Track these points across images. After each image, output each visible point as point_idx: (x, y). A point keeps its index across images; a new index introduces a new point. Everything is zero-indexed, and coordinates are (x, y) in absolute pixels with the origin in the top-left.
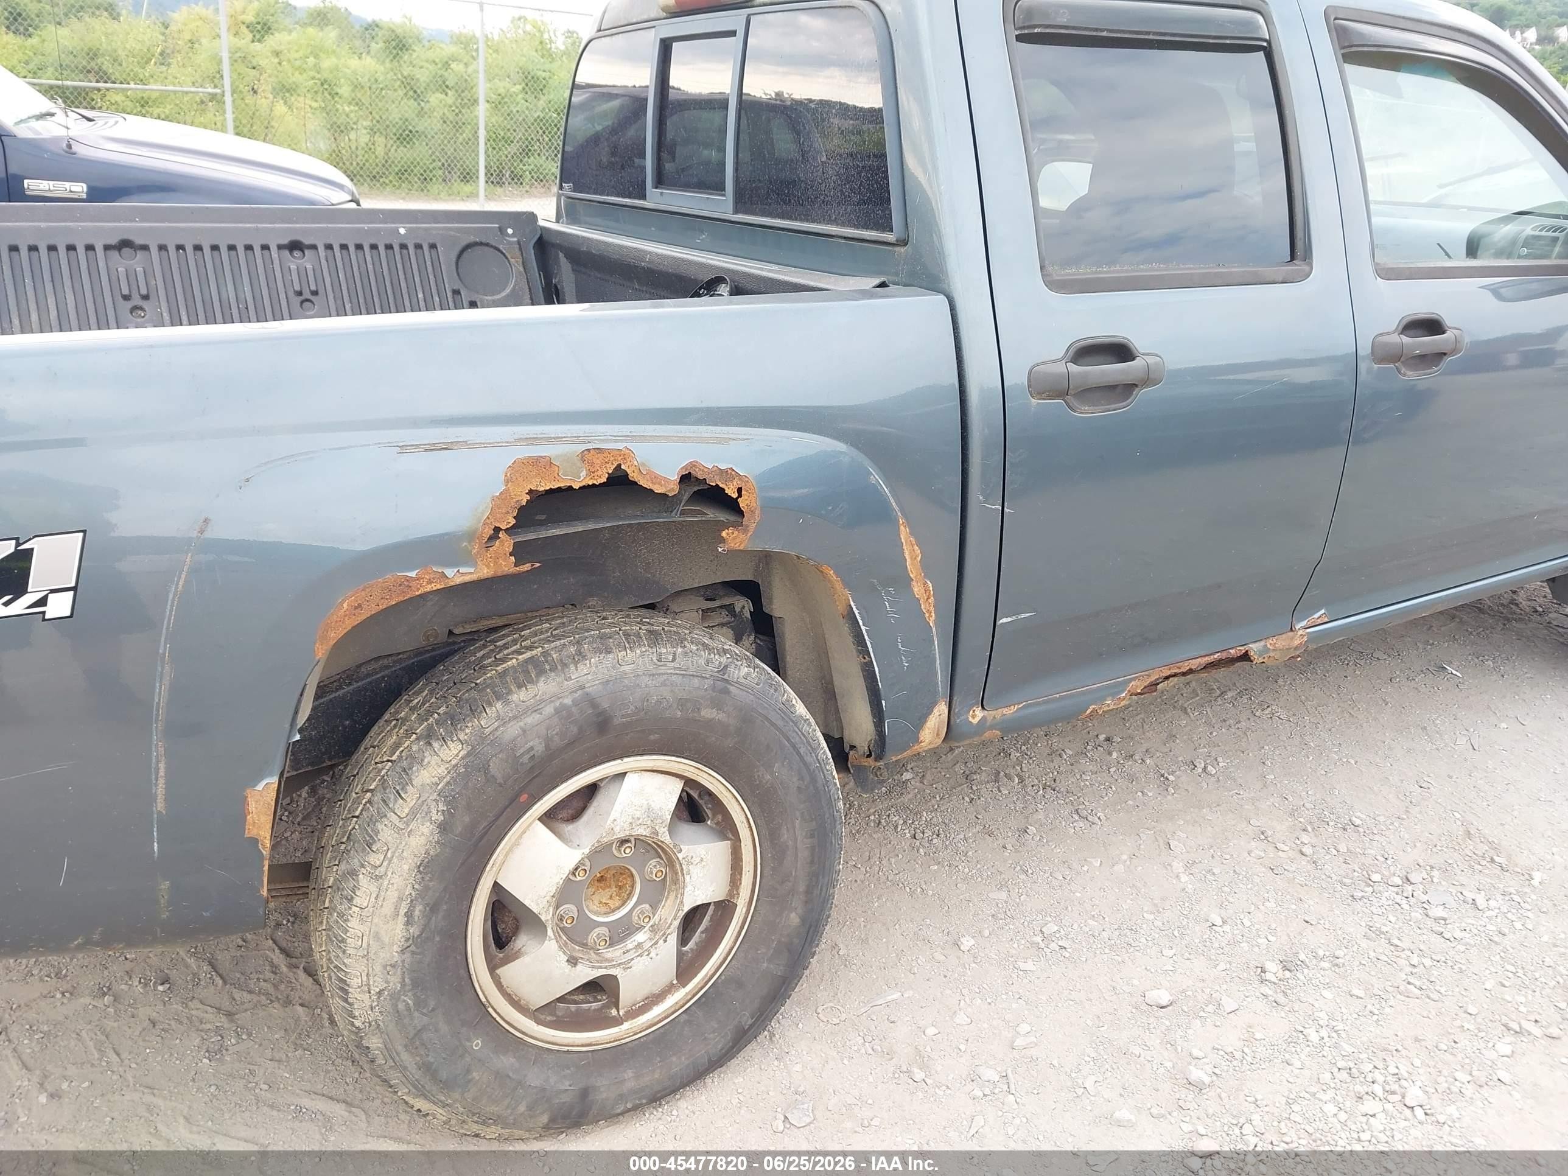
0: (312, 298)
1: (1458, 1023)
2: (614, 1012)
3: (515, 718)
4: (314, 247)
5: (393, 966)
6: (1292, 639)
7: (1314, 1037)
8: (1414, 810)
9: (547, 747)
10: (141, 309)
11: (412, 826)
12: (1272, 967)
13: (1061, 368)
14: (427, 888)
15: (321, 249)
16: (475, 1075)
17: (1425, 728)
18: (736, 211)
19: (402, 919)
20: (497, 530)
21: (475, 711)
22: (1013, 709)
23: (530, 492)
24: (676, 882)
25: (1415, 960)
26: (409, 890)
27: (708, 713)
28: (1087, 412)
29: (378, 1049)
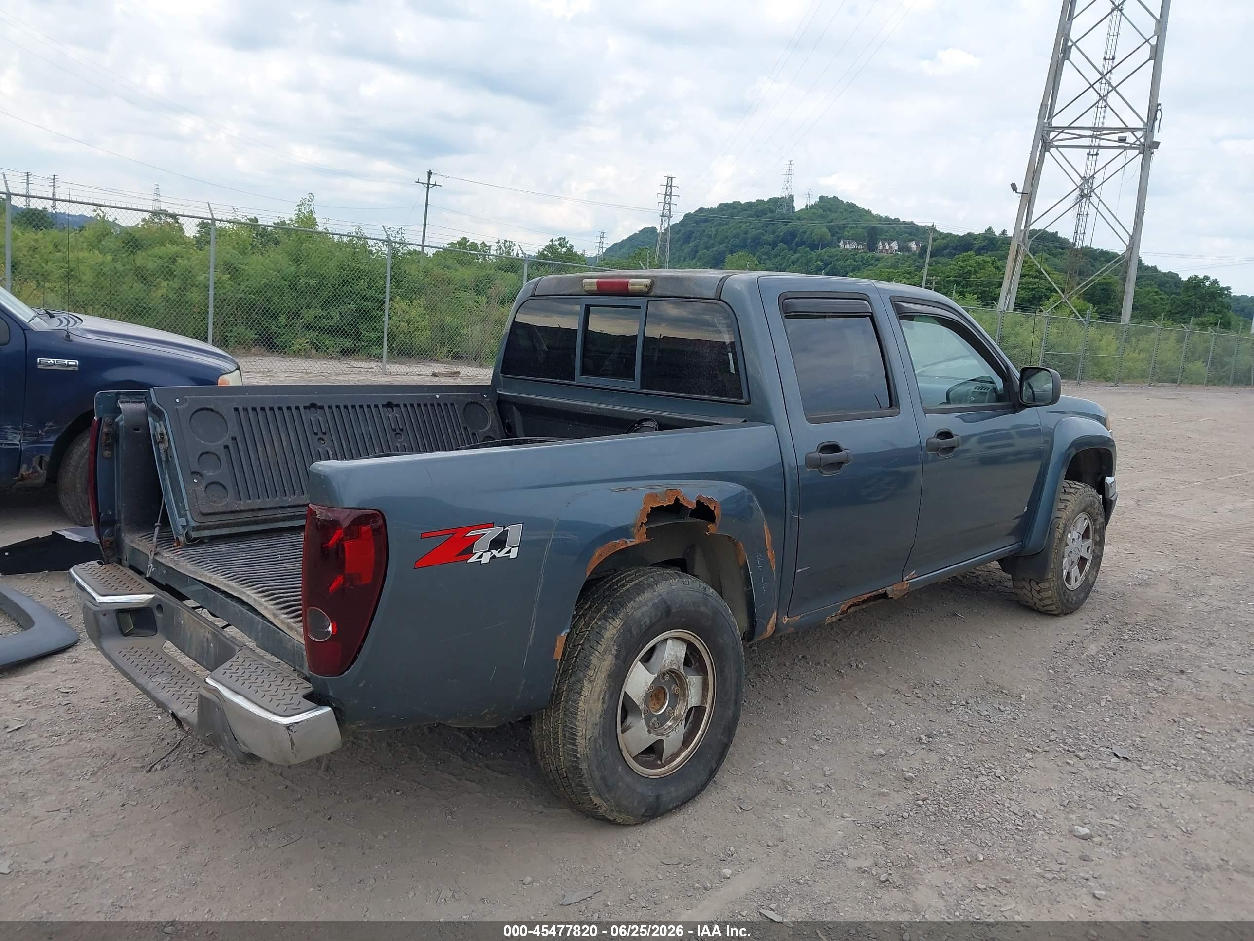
0: (400, 432)
1: (1007, 750)
2: (659, 762)
3: (639, 608)
4: (398, 406)
5: (596, 725)
6: (903, 585)
7: (950, 759)
8: (962, 676)
9: (651, 622)
10: (323, 440)
11: (605, 657)
12: (924, 738)
13: (817, 455)
14: (610, 686)
15: (402, 406)
16: (620, 784)
17: (955, 641)
18: (642, 388)
19: (601, 701)
20: (642, 523)
21: (623, 605)
22: (799, 617)
23: (652, 508)
24: (684, 695)
25: (982, 730)
26: (604, 687)
27: (703, 609)
28: (827, 474)
29: (586, 769)
